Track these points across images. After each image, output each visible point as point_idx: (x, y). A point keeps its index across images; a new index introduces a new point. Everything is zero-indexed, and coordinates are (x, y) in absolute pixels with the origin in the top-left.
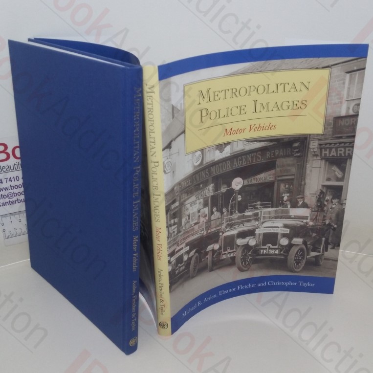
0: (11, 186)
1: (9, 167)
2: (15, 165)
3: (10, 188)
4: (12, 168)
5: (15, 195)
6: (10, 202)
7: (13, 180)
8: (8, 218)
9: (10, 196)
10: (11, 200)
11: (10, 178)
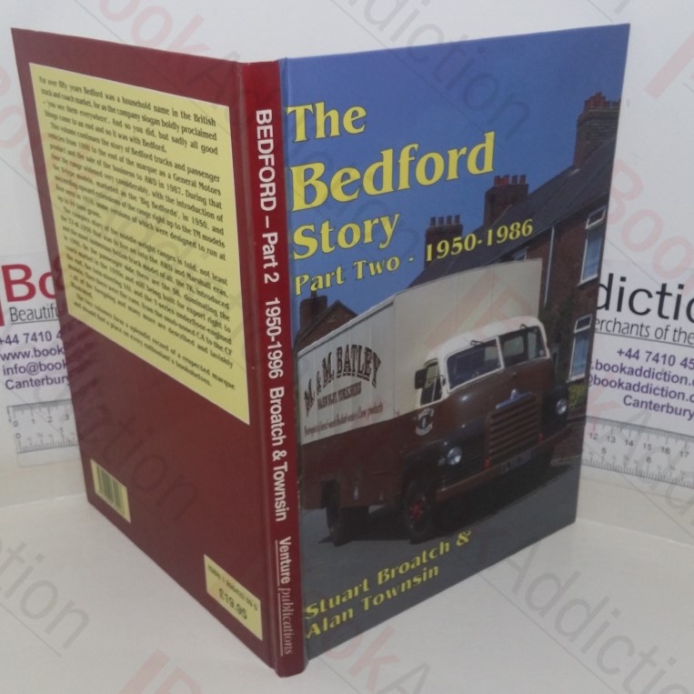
0: (35, 351)
1: (32, 312)
2: (44, 309)
3: (32, 353)
4: (38, 315)
5: (43, 367)
6: (31, 380)
7: (39, 338)
8: (27, 412)
9: (32, 369)
10: (34, 378)
11: (34, 334)
